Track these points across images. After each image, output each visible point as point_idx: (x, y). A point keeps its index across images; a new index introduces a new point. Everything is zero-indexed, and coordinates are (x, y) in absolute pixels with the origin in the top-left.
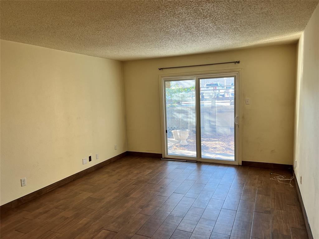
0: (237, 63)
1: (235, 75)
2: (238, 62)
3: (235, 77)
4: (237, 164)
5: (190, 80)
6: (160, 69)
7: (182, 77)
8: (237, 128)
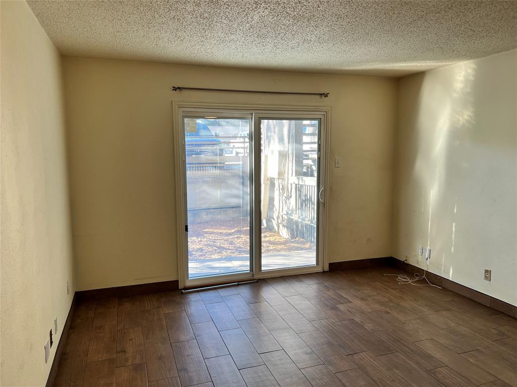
0: (323, 97)
1: (320, 117)
2: (326, 95)
3: (320, 120)
4: (320, 270)
5: (237, 120)
6: (175, 89)
7: (224, 111)
8: (321, 208)
